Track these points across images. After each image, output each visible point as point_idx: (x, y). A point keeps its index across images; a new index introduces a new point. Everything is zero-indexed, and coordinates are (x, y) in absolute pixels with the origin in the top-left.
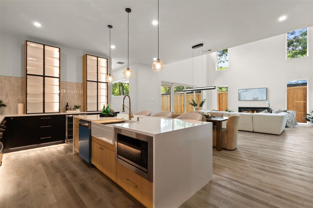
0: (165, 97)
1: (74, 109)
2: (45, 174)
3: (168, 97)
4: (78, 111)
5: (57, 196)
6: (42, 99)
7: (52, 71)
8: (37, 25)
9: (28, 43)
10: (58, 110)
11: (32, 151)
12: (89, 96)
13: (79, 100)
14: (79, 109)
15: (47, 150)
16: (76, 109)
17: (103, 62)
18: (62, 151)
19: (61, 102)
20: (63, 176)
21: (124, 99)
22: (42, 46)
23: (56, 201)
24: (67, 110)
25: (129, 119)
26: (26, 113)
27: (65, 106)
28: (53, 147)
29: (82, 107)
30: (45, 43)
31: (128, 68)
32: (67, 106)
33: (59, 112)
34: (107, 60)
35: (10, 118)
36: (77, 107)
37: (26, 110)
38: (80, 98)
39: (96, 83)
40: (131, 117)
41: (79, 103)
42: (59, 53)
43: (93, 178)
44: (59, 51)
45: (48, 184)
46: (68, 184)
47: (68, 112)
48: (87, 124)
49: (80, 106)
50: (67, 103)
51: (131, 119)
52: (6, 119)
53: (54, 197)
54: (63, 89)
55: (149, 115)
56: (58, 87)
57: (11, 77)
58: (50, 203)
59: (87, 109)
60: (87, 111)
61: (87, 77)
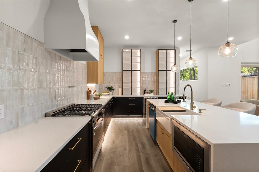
0: (249, 79)
1: (150, 93)
2: (127, 140)
3: (254, 79)
4: (152, 95)
5: (130, 161)
6: (131, 85)
7: (136, 66)
8: (127, 37)
9: (124, 50)
10: (139, 93)
11: (125, 119)
12: (160, 82)
13: (153, 85)
14: (152, 93)
15: (132, 121)
16: (151, 93)
17: (172, 53)
18: (141, 123)
19: (141, 87)
20: (137, 145)
21: (185, 89)
22: (130, 50)
23: (128, 165)
24: (145, 93)
25: (191, 109)
26: (123, 95)
27: (144, 90)
28: (136, 119)
29: (155, 91)
30: (132, 48)
31: (191, 57)
32: (145, 90)
33: (140, 95)
34: (175, 51)
35: (115, 97)
36: (151, 91)
37: (123, 93)
38: (154, 84)
39: (166, 72)
40: (192, 107)
41: (153, 88)
42: (140, 52)
43: (156, 156)
44: (140, 51)
45: (127, 148)
46: (138, 154)
47: (146, 95)
48: (153, 109)
49: (154, 91)
50: (145, 88)
51: (192, 109)
52: (113, 98)
53: (128, 161)
54: (143, 78)
55: (219, 105)
56: (139, 77)
57: (116, 73)
58: (125, 165)
59: (158, 93)
60: (158, 95)
61: (159, 68)
